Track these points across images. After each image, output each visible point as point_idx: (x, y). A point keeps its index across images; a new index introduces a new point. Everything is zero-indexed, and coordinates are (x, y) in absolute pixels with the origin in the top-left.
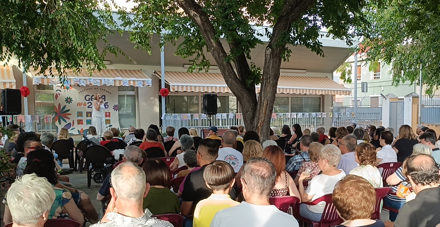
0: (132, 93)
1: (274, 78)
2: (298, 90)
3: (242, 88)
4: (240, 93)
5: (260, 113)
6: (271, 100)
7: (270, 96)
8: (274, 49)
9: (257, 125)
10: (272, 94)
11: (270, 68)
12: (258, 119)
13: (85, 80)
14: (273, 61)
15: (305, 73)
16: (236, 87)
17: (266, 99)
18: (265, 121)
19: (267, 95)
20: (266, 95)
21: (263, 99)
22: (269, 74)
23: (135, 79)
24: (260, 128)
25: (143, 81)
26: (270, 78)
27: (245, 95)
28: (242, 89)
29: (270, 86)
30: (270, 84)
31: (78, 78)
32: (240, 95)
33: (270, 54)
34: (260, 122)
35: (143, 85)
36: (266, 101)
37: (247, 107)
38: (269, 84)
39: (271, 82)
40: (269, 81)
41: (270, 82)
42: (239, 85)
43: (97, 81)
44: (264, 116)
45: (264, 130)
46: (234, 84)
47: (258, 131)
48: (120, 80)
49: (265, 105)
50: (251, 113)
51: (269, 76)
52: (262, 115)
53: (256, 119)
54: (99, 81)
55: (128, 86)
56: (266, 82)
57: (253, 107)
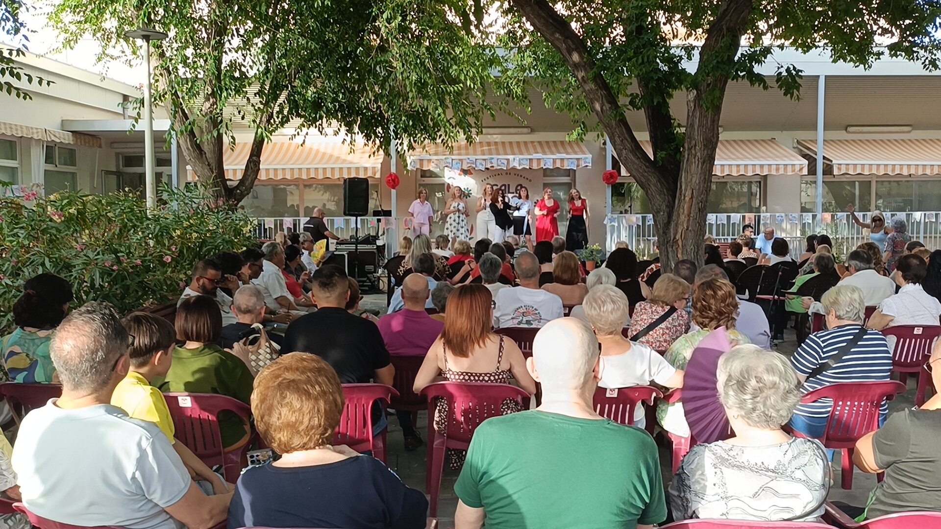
0: (566, 180)
1: (704, 145)
2: (882, 167)
3: (647, 167)
4: (643, 176)
5: (679, 215)
6: (699, 188)
7: (697, 182)
8: (700, 91)
9: (675, 238)
10: (702, 178)
11: (696, 127)
12: (677, 225)
13: (484, 160)
14: (701, 113)
15: (909, 132)
16: (636, 167)
17: (689, 188)
18: (690, 228)
19: (691, 179)
20: (689, 180)
21: (683, 188)
22: (694, 139)
23: (564, 156)
24: (680, 242)
25: (578, 159)
26: (695, 146)
27: (653, 180)
28: (647, 170)
29: (697, 162)
30: (697, 158)
31: (473, 158)
32: (644, 180)
33: (695, 100)
34: (680, 231)
35: (578, 166)
36: (691, 192)
37: (658, 202)
38: (695, 158)
39: (699, 154)
40: (693, 152)
41: (696, 154)
42: (642, 162)
43: (503, 161)
44: (686, 219)
45: (688, 247)
46: (631, 159)
47: (677, 249)
48: (539, 160)
49: (687, 199)
50: (666, 214)
51: (694, 142)
52: (682, 217)
53: (673, 225)
54: (505, 162)
55: (551, 167)
56: (688, 155)
57: (669, 202)
